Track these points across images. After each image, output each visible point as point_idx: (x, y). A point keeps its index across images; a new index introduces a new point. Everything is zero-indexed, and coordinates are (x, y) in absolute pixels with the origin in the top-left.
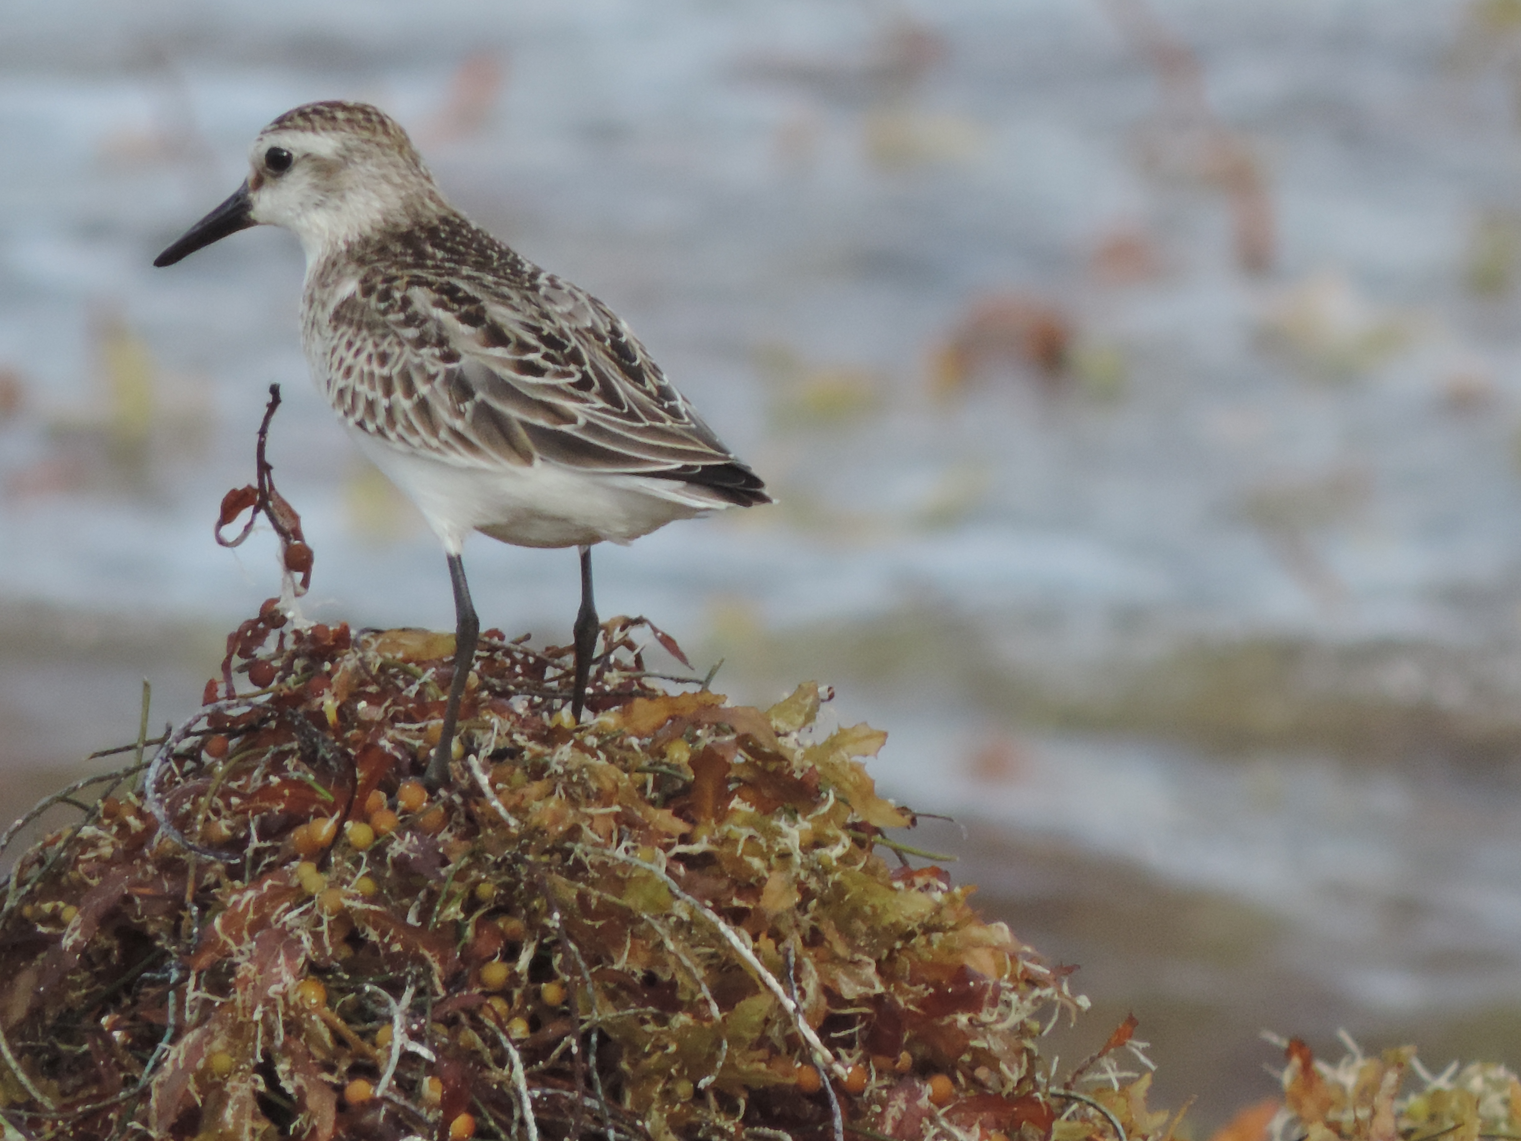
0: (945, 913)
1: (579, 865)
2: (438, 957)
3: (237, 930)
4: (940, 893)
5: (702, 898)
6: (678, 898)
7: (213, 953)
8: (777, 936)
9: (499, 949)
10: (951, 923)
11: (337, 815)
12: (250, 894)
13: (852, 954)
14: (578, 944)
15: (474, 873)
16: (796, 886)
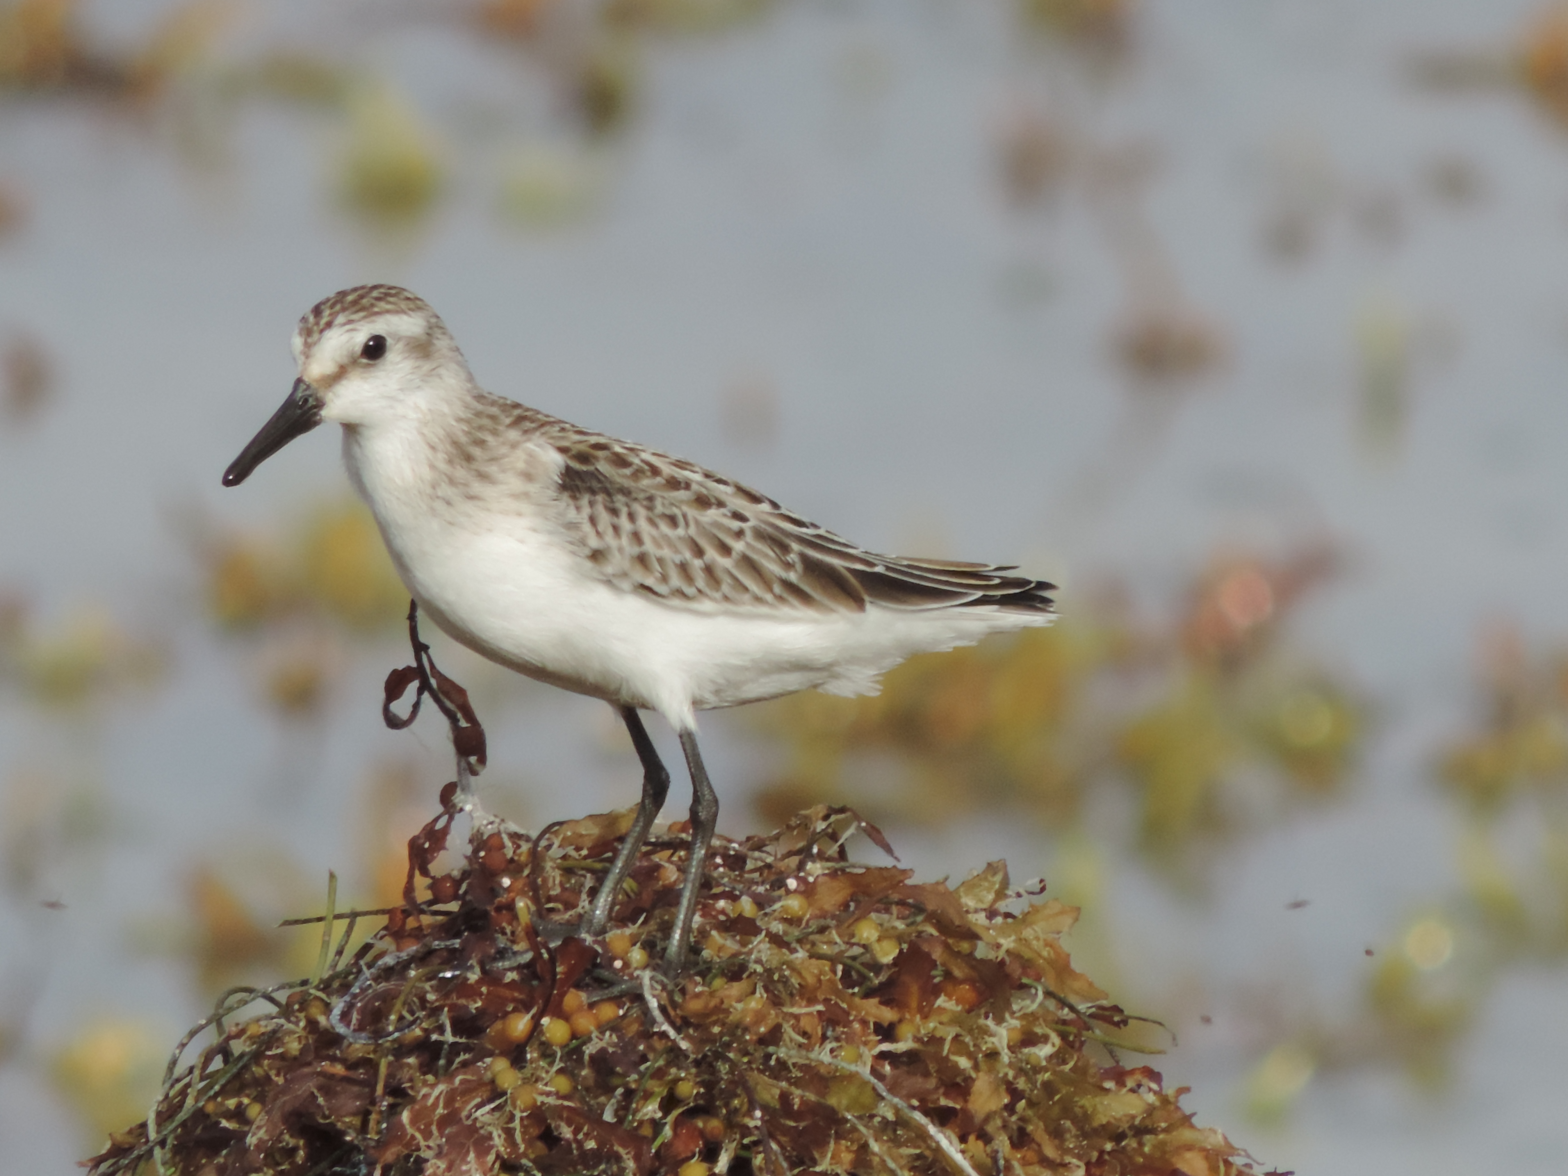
0: (1158, 1114)
1: (782, 1064)
2: (633, 1153)
3: (425, 1125)
4: (1151, 1094)
5: (908, 1097)
6: (883, 1098)
7: (400, 1147)
8: (985, 1137)
9: (697, 1149)
10: (1163, 1125)
11: (534, 1010)
12: (441, 1088)
13: (1062, 1156)
14: (779, 1143)
15: (673, 1070)
16: (1005, 1087)
